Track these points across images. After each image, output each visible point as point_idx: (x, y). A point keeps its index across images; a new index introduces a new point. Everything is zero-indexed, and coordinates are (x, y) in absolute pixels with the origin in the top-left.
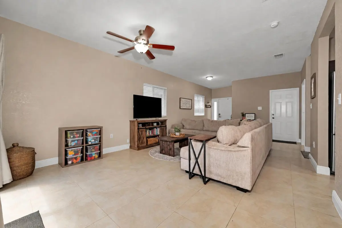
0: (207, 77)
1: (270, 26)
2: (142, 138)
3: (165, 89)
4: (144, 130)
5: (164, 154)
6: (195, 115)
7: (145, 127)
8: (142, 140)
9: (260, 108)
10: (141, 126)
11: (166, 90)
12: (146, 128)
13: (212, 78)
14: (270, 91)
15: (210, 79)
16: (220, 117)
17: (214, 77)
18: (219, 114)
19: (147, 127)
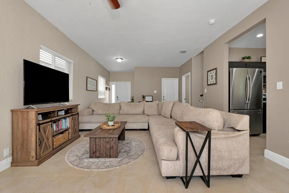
0: (116, 59)
1: (209, 22)
2: (45, 140)
3: (70, 63)
4: (49, 125)
5: (98, 157)
6: (99, 97)
7: (49, 120)
8: (45, 143)
9: (155, 92)
10: (41, 119)
11: (73, 64)
12: (51, 121)
13: (121, 60)
14: (162, 79)
15: (119, 61)
16: (118, 99)
17: (124, 60)
18: (117, 97)
19: (53, 119)
